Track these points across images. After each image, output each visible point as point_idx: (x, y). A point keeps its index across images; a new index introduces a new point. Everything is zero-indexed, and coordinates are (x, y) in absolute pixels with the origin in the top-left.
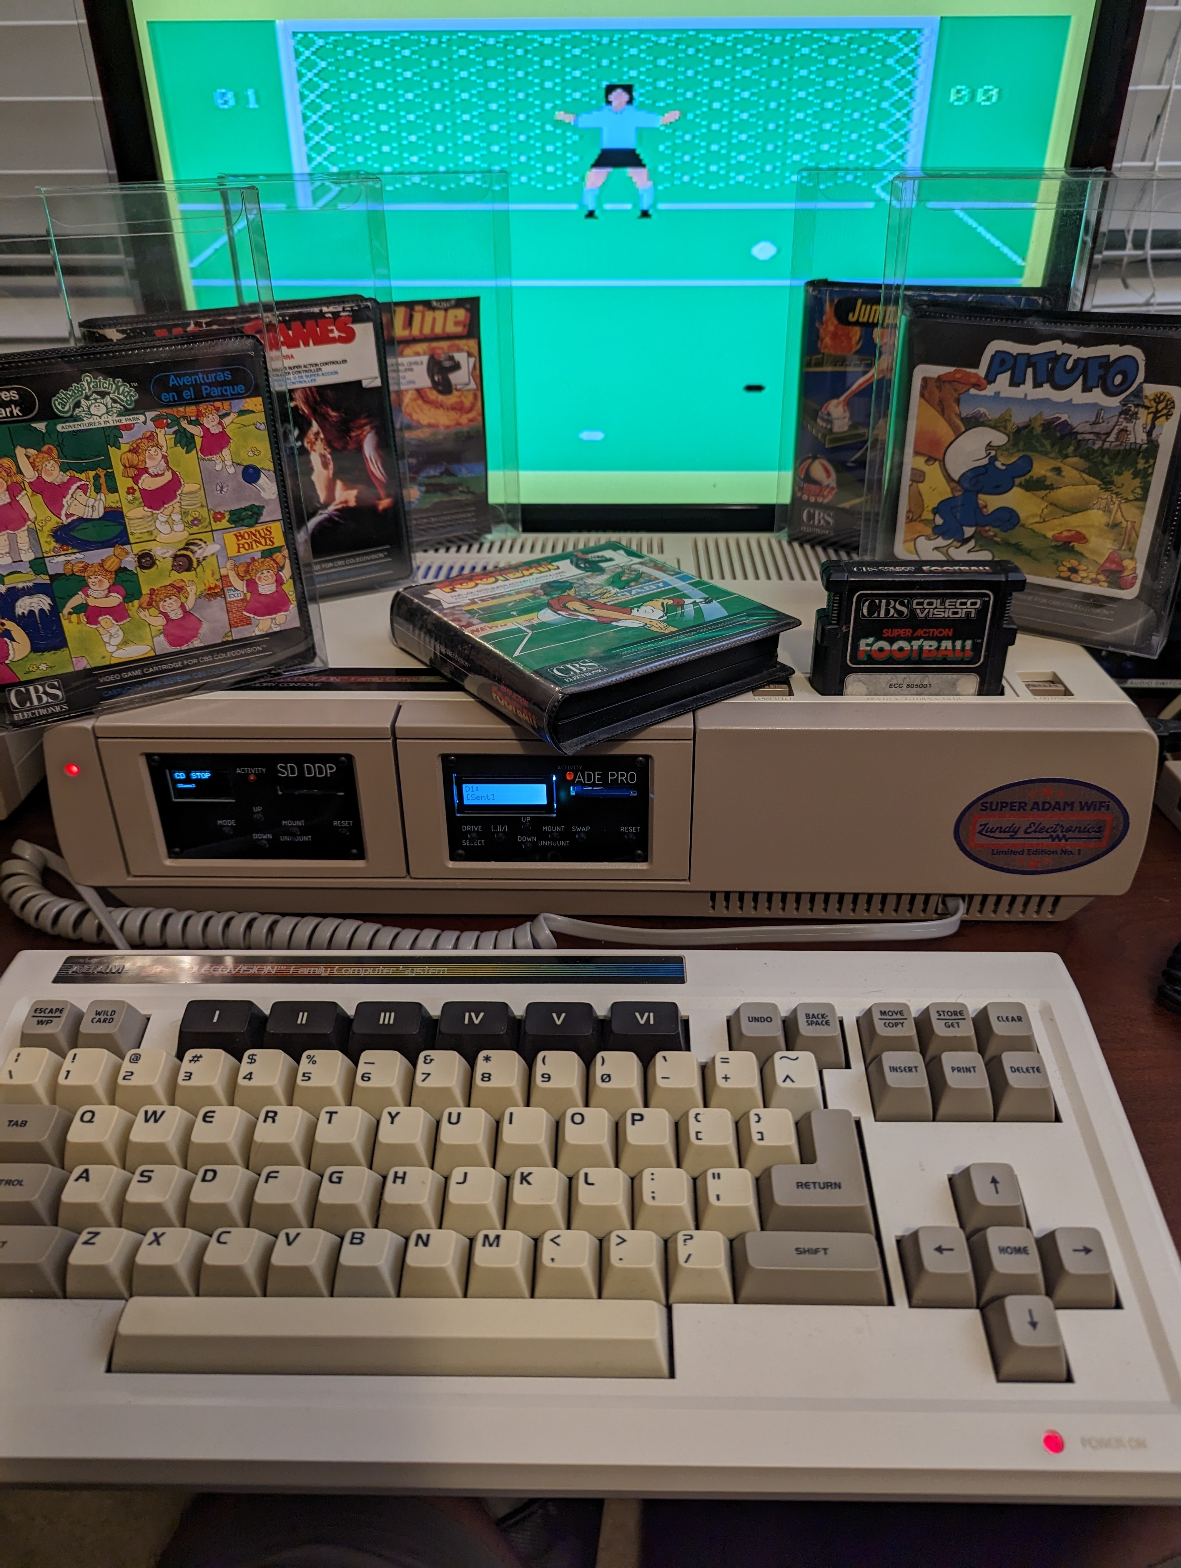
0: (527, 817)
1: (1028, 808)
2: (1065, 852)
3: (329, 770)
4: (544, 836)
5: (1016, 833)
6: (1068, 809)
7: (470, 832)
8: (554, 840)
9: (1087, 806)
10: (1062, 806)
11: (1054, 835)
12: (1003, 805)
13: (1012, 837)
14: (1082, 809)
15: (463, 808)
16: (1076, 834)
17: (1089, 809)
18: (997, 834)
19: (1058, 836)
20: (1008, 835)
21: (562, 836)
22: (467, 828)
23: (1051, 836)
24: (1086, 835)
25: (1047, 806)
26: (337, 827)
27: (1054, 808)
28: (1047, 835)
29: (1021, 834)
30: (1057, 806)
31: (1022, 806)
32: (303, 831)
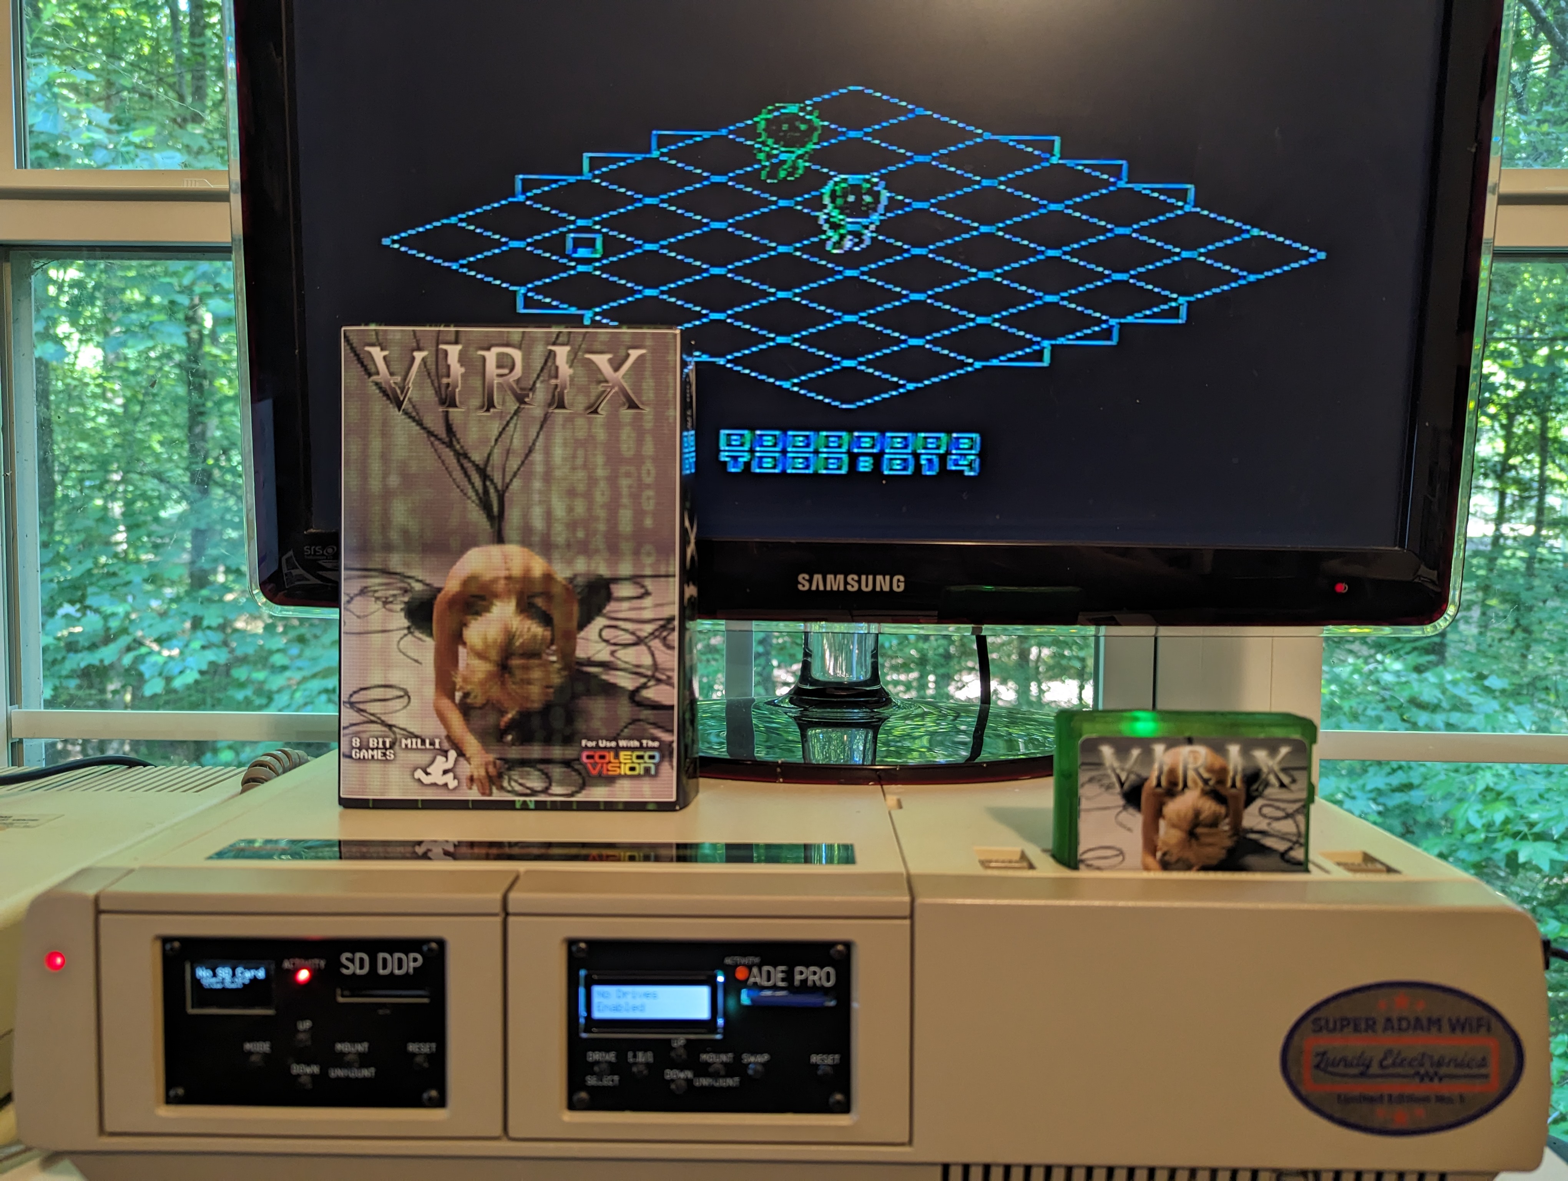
0: (679, 1040)
1: (1379, 1027)
2: (1440, 1099)
3: (412, 962)
4: (703, 1070)
5: (1368, 1067)
6: (1434, 1030)
7: (597, 1063)
8: (716, 1075)
9: (1459, 1025)
10: (1425, 1023)
11: (1422, 1071)
12: (1344, 1023)
13: (1362, 1074)
14: (1453, 1029)
15: (592, 1023)
16: (1452, 1070)
17: (1463, 1029)
18: (1341, 1069)
19: (1427, 1073)
20: (1355, 1071)
21: (730, 1070)
22: (594, 1056)
23: (1417, 1073)
24: (1466, 1071)
25: (1404, 1024)
26: (414, 1055)
27: (1415, 1028)
28: (1411, 1071)
29: (1375, 1069)
30: (1418, 1024)
31: (1371, 1024)
32: (364, 1060)
